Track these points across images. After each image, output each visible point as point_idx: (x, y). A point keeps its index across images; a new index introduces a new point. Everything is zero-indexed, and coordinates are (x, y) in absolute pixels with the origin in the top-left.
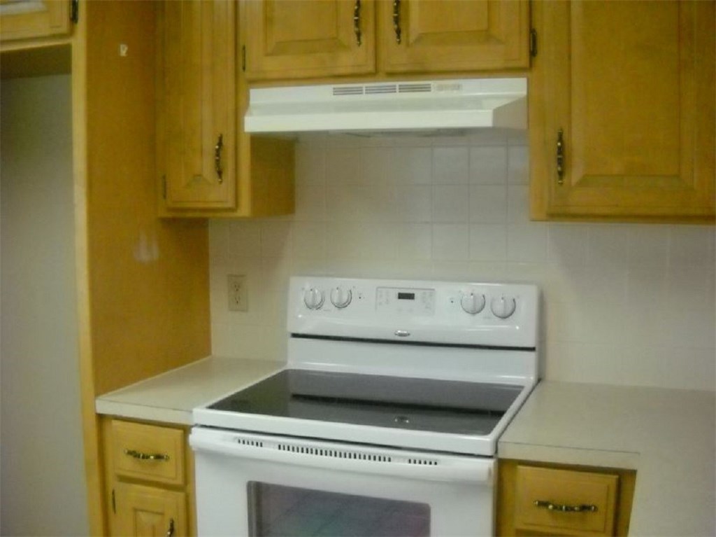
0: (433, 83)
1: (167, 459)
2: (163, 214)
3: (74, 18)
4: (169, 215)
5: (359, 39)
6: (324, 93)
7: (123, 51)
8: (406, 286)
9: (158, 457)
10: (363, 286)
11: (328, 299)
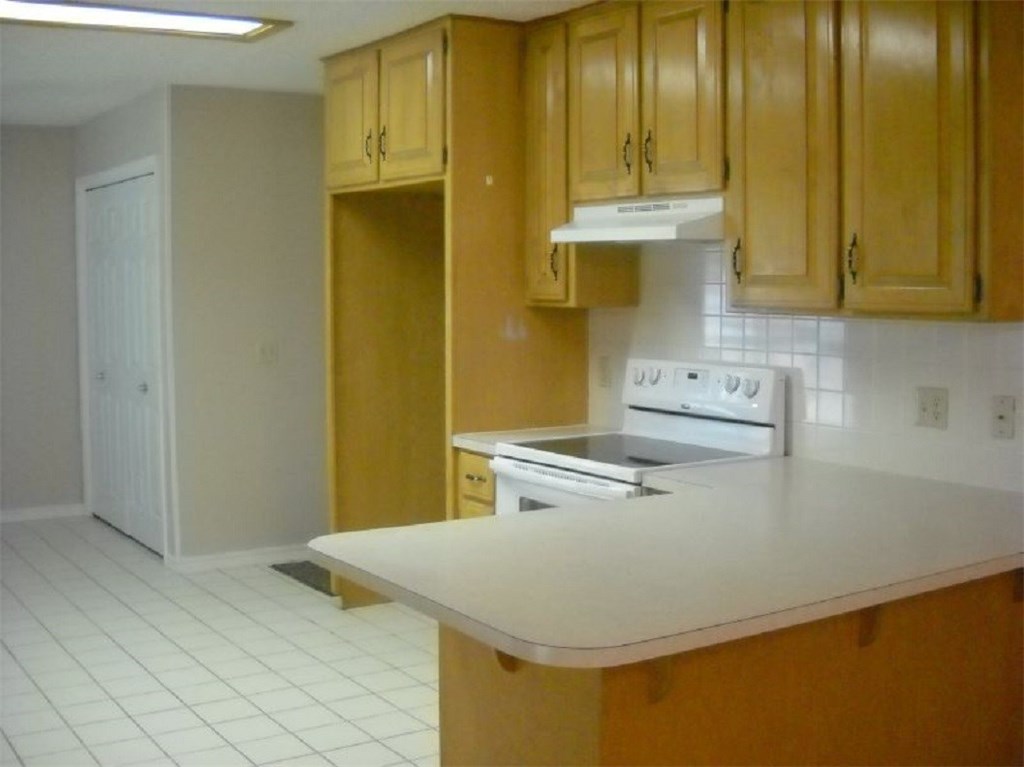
0: (672, 203)
1: (485, 481)
2: (528, 303)
3: (445, 161)
4: (532, 304)
5: (629, 170)
6: (611, 211)
7: (489, 181)
8: (693, 367)
9: (480, 479)
10: (667, 367)
11: (647, 378)
